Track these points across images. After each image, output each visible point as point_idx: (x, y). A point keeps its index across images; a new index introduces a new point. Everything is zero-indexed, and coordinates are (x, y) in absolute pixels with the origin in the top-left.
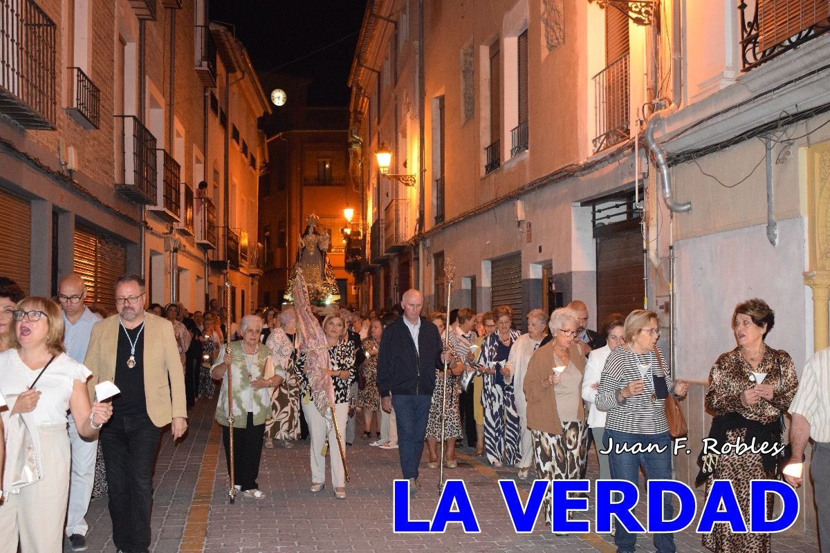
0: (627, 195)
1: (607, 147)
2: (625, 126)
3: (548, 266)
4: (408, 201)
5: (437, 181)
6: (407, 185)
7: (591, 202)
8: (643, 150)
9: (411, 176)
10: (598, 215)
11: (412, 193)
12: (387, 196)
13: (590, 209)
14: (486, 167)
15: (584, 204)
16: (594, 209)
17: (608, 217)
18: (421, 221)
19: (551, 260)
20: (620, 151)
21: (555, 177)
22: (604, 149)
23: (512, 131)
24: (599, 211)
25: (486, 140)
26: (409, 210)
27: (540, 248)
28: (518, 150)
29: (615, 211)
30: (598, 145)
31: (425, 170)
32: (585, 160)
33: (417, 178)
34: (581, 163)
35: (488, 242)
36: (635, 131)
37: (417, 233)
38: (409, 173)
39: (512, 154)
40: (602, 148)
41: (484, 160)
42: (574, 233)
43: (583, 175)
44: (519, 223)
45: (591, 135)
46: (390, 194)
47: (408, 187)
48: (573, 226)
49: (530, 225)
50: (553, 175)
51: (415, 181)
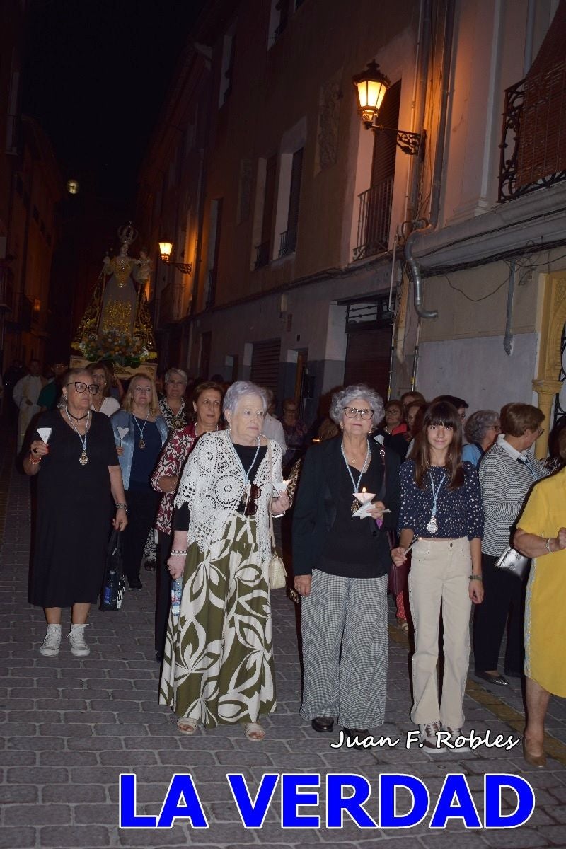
0: (379, 299)
1: (366, 256)
2: (384, 240)
3: (303, 353)
4: (183, 286)
5: (210, 271)
6: (184, 272)
7: (346, 302)
8: (399, 261)
9: (188, 265)
10: (351, 314)
11: (188, 279)
12: (164, 279)
13: (345, 307)
14: (256, 263)
15: (341, 303)
16: (348, 308)
17: (360, 316)
18: (193, 304)
19: (307, 349)
20: (378, 260)
21: (317, 277)
22: (363, 258)
23: (281, 234)
24: (353, 310)
25: (257, 240)
26: (183, 294)
27: (299, 337)
28: (285, 252)
29: (367, 311)
30: (359, 254)
31: (201, 261)
32: (346, 266)
33: (193, 268)
34: (343, 268)
35: (252, 328)
36: (393, 244)
37: (189, 314)
38: (185, 262)
39: (280, 254)
40: (361, 257)
41: (254, 257)
42: (330, 327)
43: (343, 278)
44: (281, 313)
45: (353, 244)
46: (166, 279)
47: (185, 274)
48: (330, 320)
49: (290, 317)
50: (315, 275)
51: (190, 270)
